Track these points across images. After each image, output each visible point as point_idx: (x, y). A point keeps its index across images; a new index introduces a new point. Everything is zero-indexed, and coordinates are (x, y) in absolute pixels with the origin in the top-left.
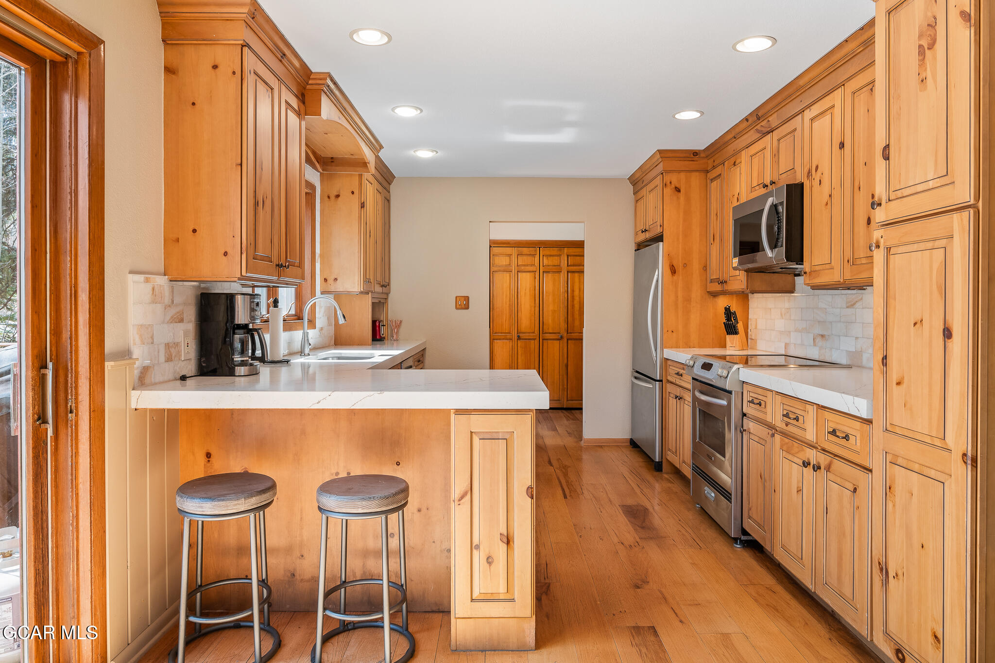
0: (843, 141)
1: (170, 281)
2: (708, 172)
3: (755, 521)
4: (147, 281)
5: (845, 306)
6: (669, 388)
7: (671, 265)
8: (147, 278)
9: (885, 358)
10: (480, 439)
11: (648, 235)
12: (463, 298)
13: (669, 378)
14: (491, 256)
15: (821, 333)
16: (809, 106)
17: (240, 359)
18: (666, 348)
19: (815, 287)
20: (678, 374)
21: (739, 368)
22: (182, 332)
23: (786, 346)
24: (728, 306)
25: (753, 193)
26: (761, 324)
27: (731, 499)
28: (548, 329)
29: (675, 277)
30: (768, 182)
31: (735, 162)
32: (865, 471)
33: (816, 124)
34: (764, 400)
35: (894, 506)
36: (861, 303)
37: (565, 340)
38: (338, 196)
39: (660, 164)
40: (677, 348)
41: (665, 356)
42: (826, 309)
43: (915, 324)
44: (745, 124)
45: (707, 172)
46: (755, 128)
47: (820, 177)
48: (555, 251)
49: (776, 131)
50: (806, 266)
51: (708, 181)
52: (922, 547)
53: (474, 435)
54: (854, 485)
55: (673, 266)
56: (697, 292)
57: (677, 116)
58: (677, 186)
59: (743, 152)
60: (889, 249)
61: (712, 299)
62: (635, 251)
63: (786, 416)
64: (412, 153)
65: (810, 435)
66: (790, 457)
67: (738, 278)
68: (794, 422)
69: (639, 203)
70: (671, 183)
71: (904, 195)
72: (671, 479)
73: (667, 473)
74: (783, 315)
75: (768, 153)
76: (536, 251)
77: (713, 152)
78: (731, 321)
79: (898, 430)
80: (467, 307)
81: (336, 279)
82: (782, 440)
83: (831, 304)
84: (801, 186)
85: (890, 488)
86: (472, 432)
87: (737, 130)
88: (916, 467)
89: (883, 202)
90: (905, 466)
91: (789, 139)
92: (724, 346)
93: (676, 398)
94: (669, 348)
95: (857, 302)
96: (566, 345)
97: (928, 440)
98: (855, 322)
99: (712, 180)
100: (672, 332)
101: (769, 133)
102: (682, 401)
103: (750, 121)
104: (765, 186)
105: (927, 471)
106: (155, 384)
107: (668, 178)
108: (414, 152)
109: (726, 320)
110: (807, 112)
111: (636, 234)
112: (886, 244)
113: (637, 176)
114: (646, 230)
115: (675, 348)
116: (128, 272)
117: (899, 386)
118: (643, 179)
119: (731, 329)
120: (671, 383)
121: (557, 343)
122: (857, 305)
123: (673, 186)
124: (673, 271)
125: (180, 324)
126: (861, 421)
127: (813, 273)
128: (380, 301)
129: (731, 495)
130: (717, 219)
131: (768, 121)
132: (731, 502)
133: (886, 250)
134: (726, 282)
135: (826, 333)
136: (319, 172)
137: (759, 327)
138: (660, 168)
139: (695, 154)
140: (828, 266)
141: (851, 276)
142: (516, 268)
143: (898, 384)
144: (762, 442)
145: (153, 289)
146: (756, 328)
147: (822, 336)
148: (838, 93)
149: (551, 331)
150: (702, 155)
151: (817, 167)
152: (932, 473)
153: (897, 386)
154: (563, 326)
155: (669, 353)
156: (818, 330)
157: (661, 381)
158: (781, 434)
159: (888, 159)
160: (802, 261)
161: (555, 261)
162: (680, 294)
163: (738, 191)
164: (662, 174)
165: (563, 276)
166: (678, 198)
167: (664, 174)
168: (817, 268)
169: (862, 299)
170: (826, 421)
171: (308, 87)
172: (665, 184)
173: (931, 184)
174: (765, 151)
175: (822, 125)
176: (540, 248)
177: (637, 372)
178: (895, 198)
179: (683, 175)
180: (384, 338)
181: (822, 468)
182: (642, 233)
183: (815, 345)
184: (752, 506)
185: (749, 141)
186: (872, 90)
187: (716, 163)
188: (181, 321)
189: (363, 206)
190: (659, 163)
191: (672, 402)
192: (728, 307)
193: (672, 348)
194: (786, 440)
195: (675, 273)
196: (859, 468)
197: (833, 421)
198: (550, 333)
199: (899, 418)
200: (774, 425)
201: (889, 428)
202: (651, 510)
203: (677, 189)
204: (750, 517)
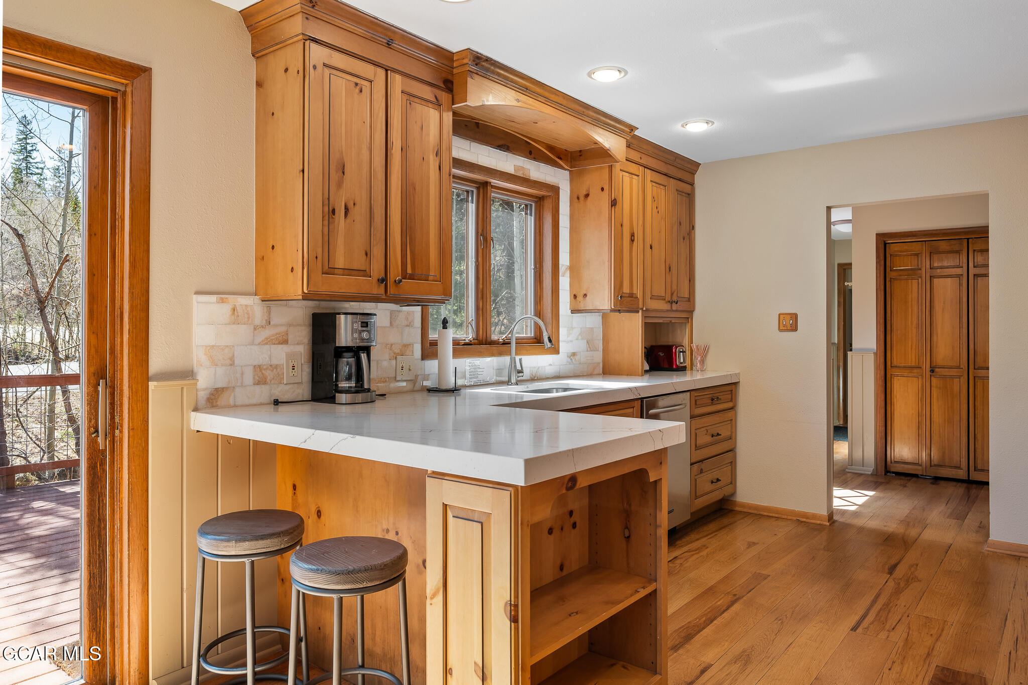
1: (262, 301)
4: (222, 301)
8: (222, 299)
10: (453, 516)
12: (789, 317)
14: (888, 255)
17: (347, 385)
22: (285, 353)
38: (587, 196)
53: (448, 510)
64: (678, 128)
76: (962, 244)
80: (794, 328)
81: (585, 295)
86: (445, 506)
106: (235, 406)
108: (683, 126)
116: (194, 292)
125: (280, 346)
128: (671, 321)
136: (566, 170)
142: (929, 271)
145: (234, 310)
171: (455, 71)
176: (968, 239)
180: (685, 367)
188: (285, 342)
189: (614, 203)
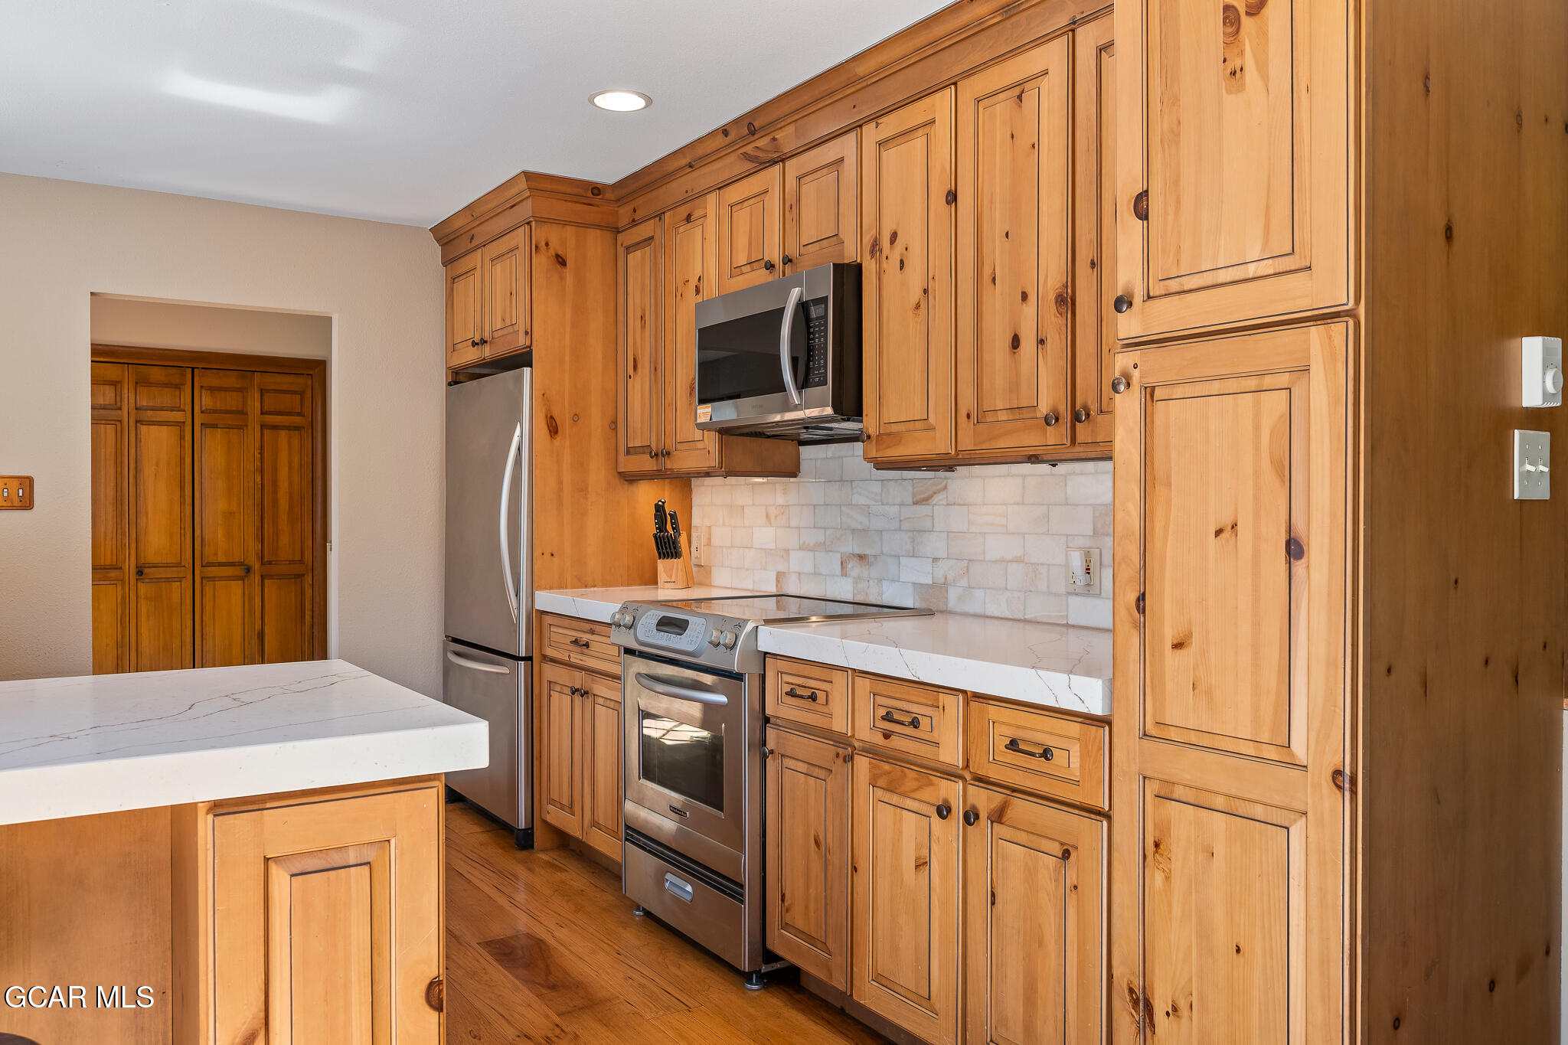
0: (953, 188)
2: (619, 232)
3: (799, 932)
5: (910, 501)
6: (550, 672)
7: (549, 416)
9: (1141, 598)
10: (292, 876)
11: (487, 352)
12: (20, 482)
13: (550, 652)
15: (857, 551)
16: (876, 118)
18: (540, 588)
19: (881, 465)
20: (576, 642)
21: (757, 627)
23: (780, 577)
24: (660, 501)
25: (734, 280)
26: (720, 537)
27: (742, 895)
28: (216, 554)
29: (557, 442)
30: (775, 255)
31: (689, 216)
32: (1093, 816)
33: (890, 155)
34: (822, 688)
35: (1168, 878)
36: (945, 496)
37: (257, 578)
39: (524, 203)
40: (561, 587)
41: (538, 606)
42: (868, 506)
43: (1218, 532)
44: (721, 140)
45: (617, 231)
46: (742, 151)
47: (902, 255)
48: (230, 380)
49: (794, 161)
50: (870, 422)
51: (621, 251)
52: (1238, 951)
53: (273, 867)
54: (1062, 844)
55: (552, 417)
56: (598, 473)
57: (600, 101)
58: (560, 253)
59: (712, 199)
60: (1150, 392)
61: (626, 486)
62: (450, 384)
63: (888, 718)
65: (951, 753)
66: (895, 799)
67: (700, 445)
68: (910, 731)
69: (459, 286)
70: (547, 244)
71: (1186, 289)
72: (557, 863)
73: (543, 850)
74: (773, 520)
75: (774, 202)
76: (183, 375)
77: (634, 192)
78: (667, 531)
79: (1173, 734)
80: (28, 505)
82: (872, 767)
83: (879, 498)
84: (858, 269)
85: (1157, 845)
86: (267, 860)
87: (700, 151)
88: (1219, 802)
89: (1138, 300)
90: (1192, 802)
91: (828, 178)
92: (653, 580)
93: (573, 693)
94: (546, 589)
95: (935, 493)
96: (258, 589)
97: (1249, 749)
98: (932, 531)
99: (629, 249)
100: (552, 555)
101: (774, 162)
102: (588, 702)
103: (731, 137)
104: (770, 266)
105: (1243, 808)
107: (541, 233)
109: (657, 528)
110: (869, 129)
111: (452, 348)
112: (1144, 381)
113: (458, 224)
114: (484, 342)
115: (557, 588)
117: (1180, 651)
118: (472, 232)
119: (668, 547)
120: (553, 660)
121: (236, 587)
122: (936, 499)
123: (552, 252)
124: (553, 429)
126: (1080, 720)
127: (886, 438)
129: (742, 886)
130: (643, 327)
131: (774, 139)
132: (742, 902)
133: (1143, 393)
134: (668, 453)
135: (868, 552)
137: (715, 542)
138: (526, 210)
139: (596, 191)
140: (919, 425)
141: (975, 445)
142: (133, 412)
143: (1178, 646)
144: (816, 769)
146: (709, 544)
147: (861, 557)
148: (942, 102)
149: (221, 558)
150: (609, 195)
151: (894, 236)
152: (1259, 811)
153: (1176, 650)
154: (253, 546)
155: (546, 600)
156: (850, 546)
157: (528, 659)
158: (871, 756)
159: (1146, 218)
160: (861, 414)
161: (232, 401)
162: (567, 476)
163: (698, 272)
164: (528, 223)
165: (253, 434)
166: (562, 278)
167: (533, 224)
168: (894, 428)
169: (945, 488)
170: (991, 724)
172: (536, 247)
173: (1251, 270)
174: (767, 198)
175: (909, 155)
176: (193, 369)
177: (456, 641)
178: (1164, 293)
179: (570, 231)
181: (983, 815)
182: (474, 346)
183: (844, 574)
184: (792, 904)
185: (725, 175)
186: (1020, 97)
187: (638, 216)
190: (523, 200)
191: (560, 705)
192: (660, 503)
193: (551, 588)
194: (887, 767)
195: (556, 432)
196: (1076, 812)
197: (1003, 723)
198: (220, 564)
199: (1182, 709)
200: (853, 736)
201: (1150, 728)
202: (551, 941)
203: (560, 260)
204: (785, 926)
